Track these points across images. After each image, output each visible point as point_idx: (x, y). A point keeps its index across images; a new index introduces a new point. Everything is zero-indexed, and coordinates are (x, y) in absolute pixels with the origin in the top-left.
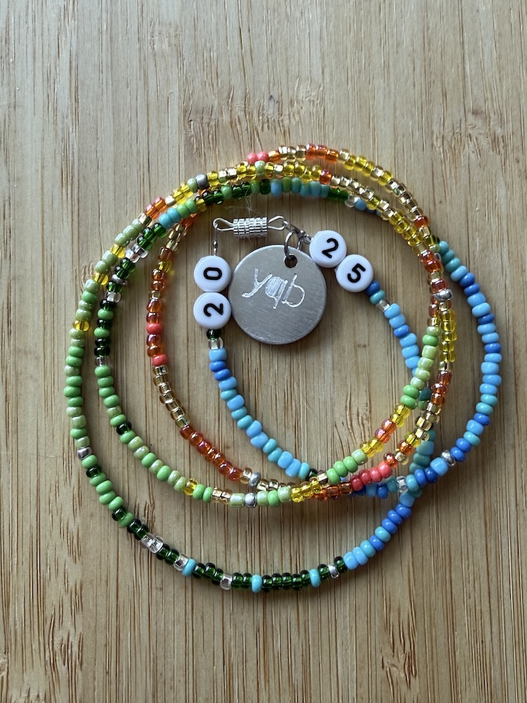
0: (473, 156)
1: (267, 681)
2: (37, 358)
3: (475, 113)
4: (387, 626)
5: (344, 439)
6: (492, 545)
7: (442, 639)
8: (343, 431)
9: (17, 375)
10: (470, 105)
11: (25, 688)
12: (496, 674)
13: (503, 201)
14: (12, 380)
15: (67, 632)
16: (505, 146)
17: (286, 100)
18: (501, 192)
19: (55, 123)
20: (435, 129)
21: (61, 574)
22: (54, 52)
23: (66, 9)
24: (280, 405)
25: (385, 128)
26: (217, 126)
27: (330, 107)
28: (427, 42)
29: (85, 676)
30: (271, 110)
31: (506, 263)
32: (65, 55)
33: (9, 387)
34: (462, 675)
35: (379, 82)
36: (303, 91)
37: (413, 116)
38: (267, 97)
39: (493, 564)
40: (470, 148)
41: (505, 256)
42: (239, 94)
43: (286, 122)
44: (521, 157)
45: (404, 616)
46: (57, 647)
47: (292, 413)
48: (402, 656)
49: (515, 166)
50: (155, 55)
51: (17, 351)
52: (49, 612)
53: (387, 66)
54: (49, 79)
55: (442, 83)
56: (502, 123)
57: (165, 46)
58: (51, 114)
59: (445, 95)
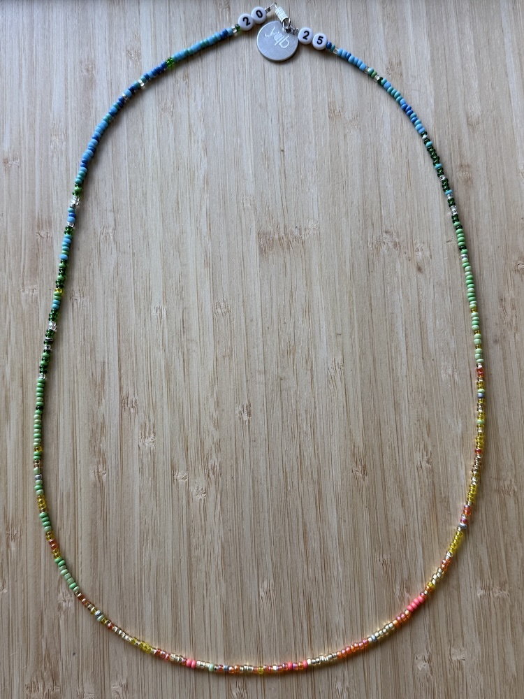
0: (386, 251)
1: (302, 479)
2: (197, 343)
3: (386, 232)
4: (353, 455)
5: (333, 374)
6: (398, 418)
7: (377, 459)
8: (331, 370)
9: (188, 350)
10: (384, 229)
11: (196, 485)
12: (401, 473)
13: (399, 270)
14: (186, 352)
15: (214, 460)
16: (400, 246)
17: (303, 229)
18: (398, 266)
19: (201, 240)
20: (369, 239)
21: (210, 436)
22: (199, 208)
23: (204, 188)
24: (304, 361)
25: (347, 240)
26: (273, 240)
27: (322, 231)
28: (364, 203)
29: (222, 479)
30: (296, 233)
31: (401, 297)
32: (204, 209)
33: (185, 356)
34: (387, 475)
35: (344, 219)
36: (311, 224)
37: (359, 234)
38: (294, 227)
39: (398, 427)
40: (384, 248)
41: (401, 294)
42: (282, 226)
43: (303, 238)
44: (407, 251)
45: (361, 450)
46: (210, 468)
47: (309, 364)
48: (360, 467)
49: (404, 255)
50: (244, 209)
51: (187, 340)
52: (206, 452)
53: (347, 213)
54: (197, 220)
55: (372, 220)
56: (398, 236)
57: (249, 205)
58: (199, 236)
59: (373, 224)
